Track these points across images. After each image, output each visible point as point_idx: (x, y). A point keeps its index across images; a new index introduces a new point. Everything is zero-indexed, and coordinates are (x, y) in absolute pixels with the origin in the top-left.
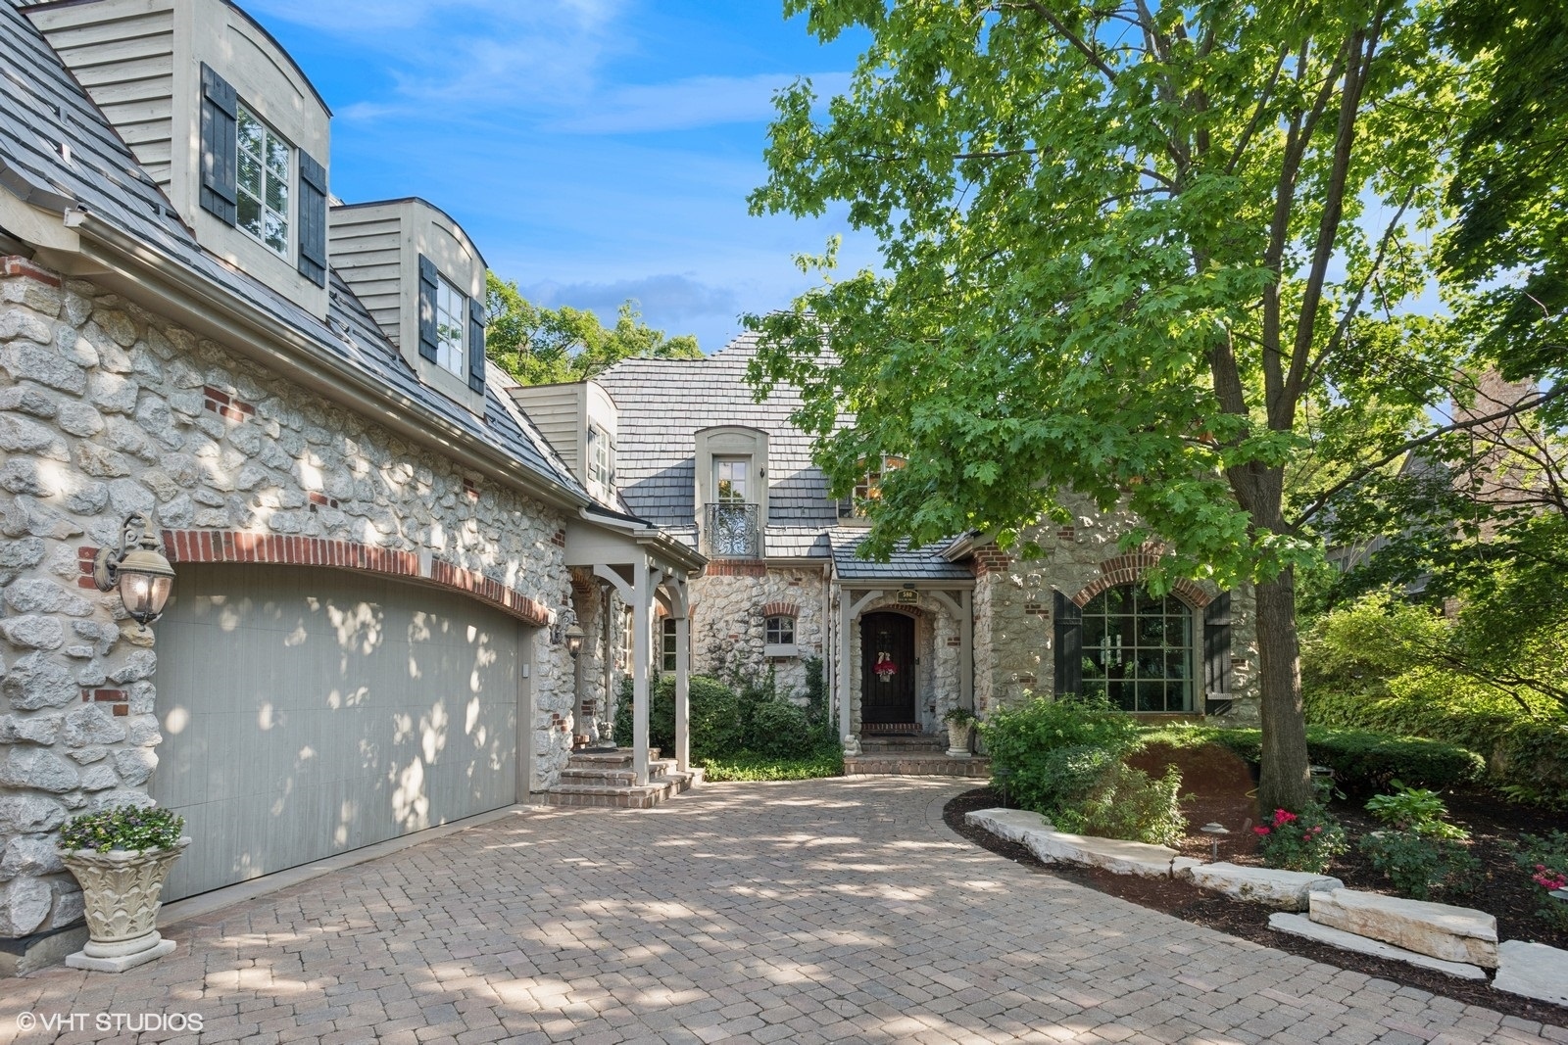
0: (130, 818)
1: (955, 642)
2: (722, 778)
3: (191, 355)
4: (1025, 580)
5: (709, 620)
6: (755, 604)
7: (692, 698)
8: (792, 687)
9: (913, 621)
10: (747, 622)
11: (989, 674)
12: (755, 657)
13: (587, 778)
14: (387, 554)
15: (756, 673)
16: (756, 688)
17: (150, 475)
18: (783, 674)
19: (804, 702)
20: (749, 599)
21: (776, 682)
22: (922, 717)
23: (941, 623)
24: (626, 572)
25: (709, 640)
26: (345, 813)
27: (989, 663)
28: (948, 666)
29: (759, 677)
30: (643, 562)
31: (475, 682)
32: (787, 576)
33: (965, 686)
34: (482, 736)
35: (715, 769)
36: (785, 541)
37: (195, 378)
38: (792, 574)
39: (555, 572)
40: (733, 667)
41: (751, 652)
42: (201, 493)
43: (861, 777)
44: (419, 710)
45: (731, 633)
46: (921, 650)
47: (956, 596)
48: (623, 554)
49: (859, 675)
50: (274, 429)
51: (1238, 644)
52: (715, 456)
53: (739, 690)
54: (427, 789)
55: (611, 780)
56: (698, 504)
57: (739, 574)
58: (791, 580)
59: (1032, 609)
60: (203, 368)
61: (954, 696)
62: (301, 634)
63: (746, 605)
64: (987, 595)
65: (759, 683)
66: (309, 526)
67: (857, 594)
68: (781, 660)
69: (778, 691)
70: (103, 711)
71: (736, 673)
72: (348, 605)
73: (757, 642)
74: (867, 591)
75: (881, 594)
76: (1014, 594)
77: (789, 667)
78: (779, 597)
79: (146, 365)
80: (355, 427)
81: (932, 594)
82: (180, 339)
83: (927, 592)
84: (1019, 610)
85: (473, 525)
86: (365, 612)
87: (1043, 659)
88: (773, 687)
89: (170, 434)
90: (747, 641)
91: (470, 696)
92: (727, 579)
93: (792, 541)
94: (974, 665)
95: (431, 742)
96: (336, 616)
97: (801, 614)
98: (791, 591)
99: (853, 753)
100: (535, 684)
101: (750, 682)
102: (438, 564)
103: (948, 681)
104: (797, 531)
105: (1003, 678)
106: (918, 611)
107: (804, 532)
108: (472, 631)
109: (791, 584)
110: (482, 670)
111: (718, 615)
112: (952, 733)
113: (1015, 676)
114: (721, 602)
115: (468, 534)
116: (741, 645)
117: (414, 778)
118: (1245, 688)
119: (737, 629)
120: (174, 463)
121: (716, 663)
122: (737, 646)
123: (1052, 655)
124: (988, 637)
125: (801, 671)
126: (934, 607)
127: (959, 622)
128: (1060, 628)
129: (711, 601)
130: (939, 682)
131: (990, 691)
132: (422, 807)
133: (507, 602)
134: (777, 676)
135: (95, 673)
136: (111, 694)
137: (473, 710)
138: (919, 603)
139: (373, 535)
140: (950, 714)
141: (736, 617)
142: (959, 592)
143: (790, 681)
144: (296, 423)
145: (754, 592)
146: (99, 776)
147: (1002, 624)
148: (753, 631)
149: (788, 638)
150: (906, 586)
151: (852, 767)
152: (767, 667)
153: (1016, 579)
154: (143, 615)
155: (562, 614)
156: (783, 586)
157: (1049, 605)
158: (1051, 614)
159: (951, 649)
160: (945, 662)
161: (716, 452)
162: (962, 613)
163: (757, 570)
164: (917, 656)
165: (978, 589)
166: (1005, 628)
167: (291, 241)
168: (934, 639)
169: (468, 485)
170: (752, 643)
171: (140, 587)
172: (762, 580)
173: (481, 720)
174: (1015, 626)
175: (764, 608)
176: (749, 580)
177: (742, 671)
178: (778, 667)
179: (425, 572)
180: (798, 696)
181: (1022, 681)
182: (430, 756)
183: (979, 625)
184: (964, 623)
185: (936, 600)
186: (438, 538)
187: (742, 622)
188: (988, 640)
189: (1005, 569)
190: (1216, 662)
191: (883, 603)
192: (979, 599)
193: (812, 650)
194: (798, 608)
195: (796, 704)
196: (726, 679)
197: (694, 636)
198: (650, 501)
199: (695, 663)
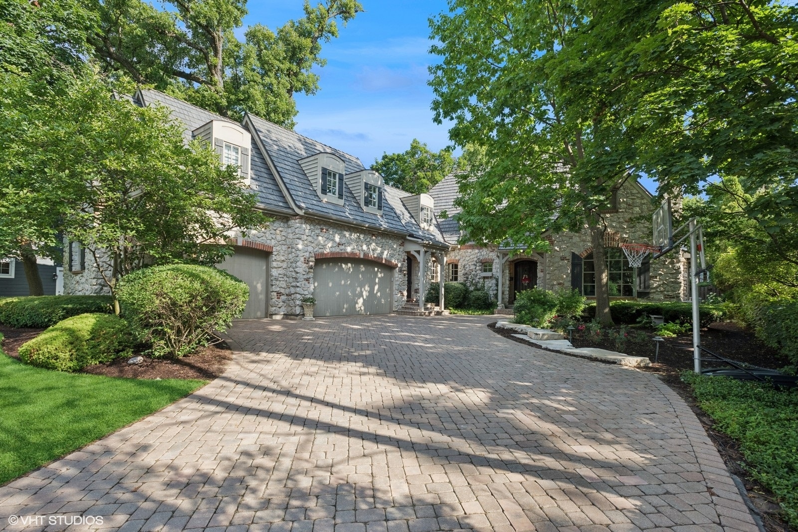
0: (309, 298)
1: (543, 271)
2: (454, 313)
3: (319, 224)
4: (560, 249)
5: (463, 265)
6: (479, 259)
7: (445, 288)
8: (490, 287)
10: (476, 265)
12: (478, 277)
13: (408, 308)
14: (352, 253)
15: (478, 282)
16: (478, 287)
17: (313, 245)
18: (488, 282)
19: (494, 292)
20: (477, 257)
21: (485, 285)
23: (538, 264)
24: (418, 252)
25: (463, 271)
26: (345, 306)
28: (541, 279)
30: (423, 250)
31: (377, 280)
32: (489, 249)
34: (379, 294)
35: (453, 311)
37: (319, 227)
38: (491, 248)
39: (400, 253)
40: (471, 280)
41: (477, 275)
42: (320, 247)
44: (362, 286)
45: (471, 269)
48: (417, 248)
49: (508, 282)
50: (331, 232)
51: (654, 270)
53: (473, 288)
54: (364, 304)
55: (413, 309)
59: (563, 259)
60: (320, 225)
62: (337, 269)
63: (475, 259)
65: (479, 285)
66: (337, 250)
68: (487, 278)
69: (486, 288)
70: (306, 282)
71: (472, 282)
72: (346, 264)
73: (479, 272)
76: (555, 254)
77: (490, 280)
78: (487, 256)
79: (312, 227)
80: (346, 229)
81: (533, 254)
82: (317, 221)
84: (557, 259)
85: (374, 244)
86: (349, 265)
87: (567, 276)
88: (484, 287)
89: (315, 237)
91: (376, 284)
92: (469, 251)
95: (365, 294)
96: (344, 266)
97: (494, 262)
98: (491, 254)
99: (500, 308)
100: (395, 283)
101: (476, 285)
102: (364, 254)
103: (540, 285)
105: (551, 283)
108: (376, 269)
109: (491, 251)
110: (379, 278)
111: (466, 263)
113: (555, 283)
114: (467, 258)
115: (373, 245)
116: (474, 273)
117: (361, 301)
118: (657, 287)
119: (473, 267)
120: (316, 242)
121: (465, 279)
122: (472, 273)
123: (570, 275)
125: (494, 281)
126: (536, 259)
127: (543, 264)
128: (574, 266)
129: (464, 258)
132: (362, 308)
133: (384, 262)
134: (486, 283)
135: (305, 277)
136: (307, 280)
137: (376, 287)
139: (349, 249)
141: (472, 263)
143: (490, 285)
144: (335, 230)
146: (306, 293)
147: (551, 264)
148: (478, 268)
149: (491, 270)
152: (482, 280)
153: (556, 248)
154: (311, 268)
155: (402, 264)
156: (488, 252)
157: (570, 258)
158: (570, 260)
159: (542, 273)
162: (543, 260)
163: (480, 247)
166: (552, 266)
167: (337, 193)
169: (373, 235)
170: (477, 272)
171: (311, 263)
173: (378, 290)
174: (556, 265)
175: (482, 260)
176: (477, 251)
177: (474, 281)
178: (486, 280)
179: (362, 256)
180: (493, 290)
181: (558, 284)
182: (365, 297)
185: (535, 256)
186: (365, 247)
187: (474, 265)
189: (552, 245)
190: (642, 277)
193: (497, 274)
194: (493, 260)
195: (491, 293)
196: (468, 284)
197: (459, 270)
198: (447, 226)
199: (459, 279)
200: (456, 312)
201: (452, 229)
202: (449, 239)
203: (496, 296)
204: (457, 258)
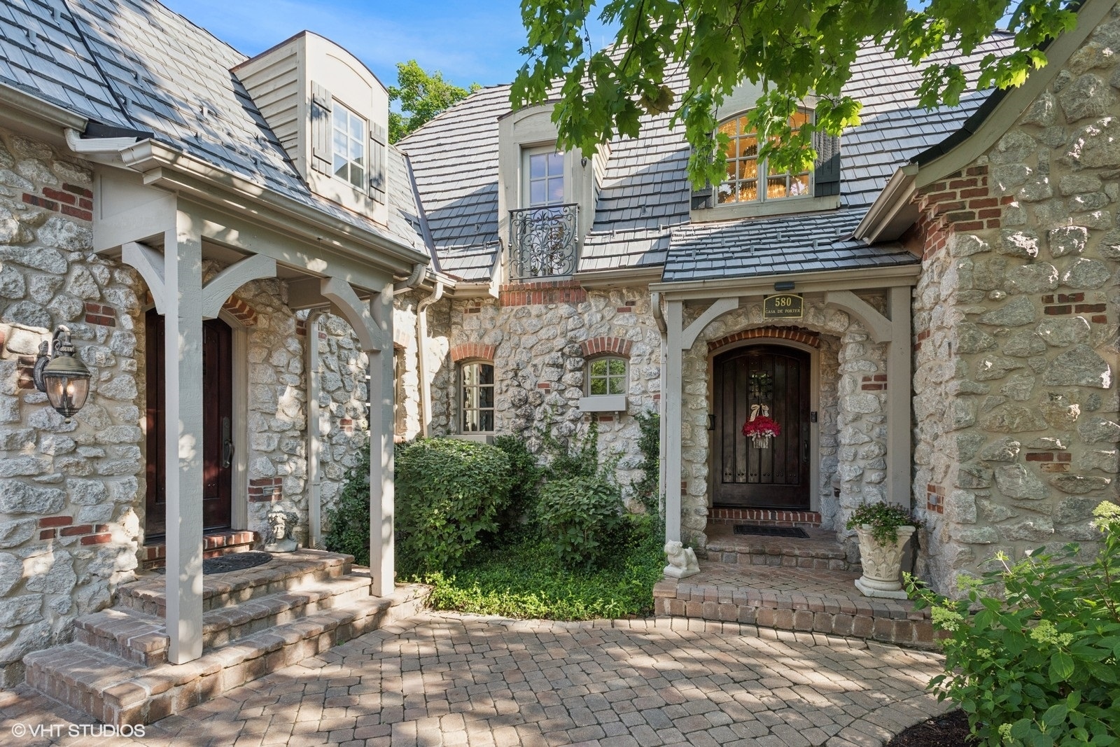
1: (878, 383)
4: (1046, 240)
5: (512, 365)
6: (572, 341)
8: (621, 454)
9: (807, 357)
10: (561, 366)
11: (950, 442)
12: (570, 413)
15: (572, 434)
16: (572, 455)
18: (609, 436)
19: (639, 475)
20: (564, 334)
21: (599, 447)
22: (820, 502)
23: (849, 351)
25: (513, 391)
27: (950, 421)
28: (863, 424)
29: (576, 439)
32: (614, 298)
33: (899, 461)
36: (609, 249)
38: (622, 296)
40: (543, 426)
41: (565, 406)
43: (679, 623)
45: (541, 381)
46: (818, 400)
47: (880, 299)
49: (703, 439)
52: (524, 148)
53: (550, 458)
56: (502, 215)
57: (551, 301)
58: (620, 304)
59: (1062, 303)
61: (874, 476)
63: (559, 343)
64: (949, 283)
65: (576, 449)
67: (693, 308)
68: (607, 416)
69: (601, 459)
71: (547, 434)
73: (573, 393)
74: (712, 301)
75: (735, 304)
76: (1015, 273)
77: (617, 426)
78: (604, 329)
81: (830, 298)
83: (822, 295)
84: (1026, 308)
87: (1088, 409)
88: (595, 454)
90: (561, 392)
92: (535, 309)
93: (620, 249)
94: (914, 423)
97: (634, 351)
98: (621, 320)
99: (678, 572)
101: (564, 447)
103: (863, 451)
104: (630, 236)
105: (985, 450)
106: (813, 336)
107: (639, 235)
109: (620, 310)
111: (525, 357)
112: (866, 549)
113: (1017, 447)
114: (528, 340)
116: (553, 397)
119: (549, 375)
121: (522, 422)
122: (548, 398)
124: (950, 367)
125: (634, 432)
126: (835, 325)
127: (885, 346)
129: (515, 339)
130: (845, 453)
131: (953, 477)
134: (600, 438)
138: (809, 319)
140: (865, 514)
141: (547, 359)
142: (885, 292)
143: (619, 446)
145: (571, 324)
147: (985, 338)
148: (568, 378)
149: (618, 386)
150: (779, 286)
151: (667, 604)
152: (586, 427)
153: (1021, 240)
156: (609, 313)
157: (1106, 293)
159: (870, 396)
160: (858, 418)
161: (525, 141)
162: (893, 330)
163: (573, 294)
164: (813, 409)
165: (925, 280)
166: (991, 348)
168: (839, 377)
170: (568, 394)
172: (580, 307)
174: (1018, 342)
175: (583, 345)
176: (564, 309)
177: (554, 432)
178: (601, 427)
180: (629, 467)
181: (1031, 457)
183: (926, 347)
184: (893, 349)
185: (842, 311)
187: (555, 365)
188: (949, 373)
189: (992, 225)
191: (743, 323)
192: (926, 296)
193: (649, 403)
194: (631, 343)
195: (626, 479)
196: (533, 444)
197: (497, 386)
198: (455, 222)
199: (497, 423)
200: (460, 595)
201: (473, 230)
202: (456, 263)
203: (647, 490)
204: (487, 340)
